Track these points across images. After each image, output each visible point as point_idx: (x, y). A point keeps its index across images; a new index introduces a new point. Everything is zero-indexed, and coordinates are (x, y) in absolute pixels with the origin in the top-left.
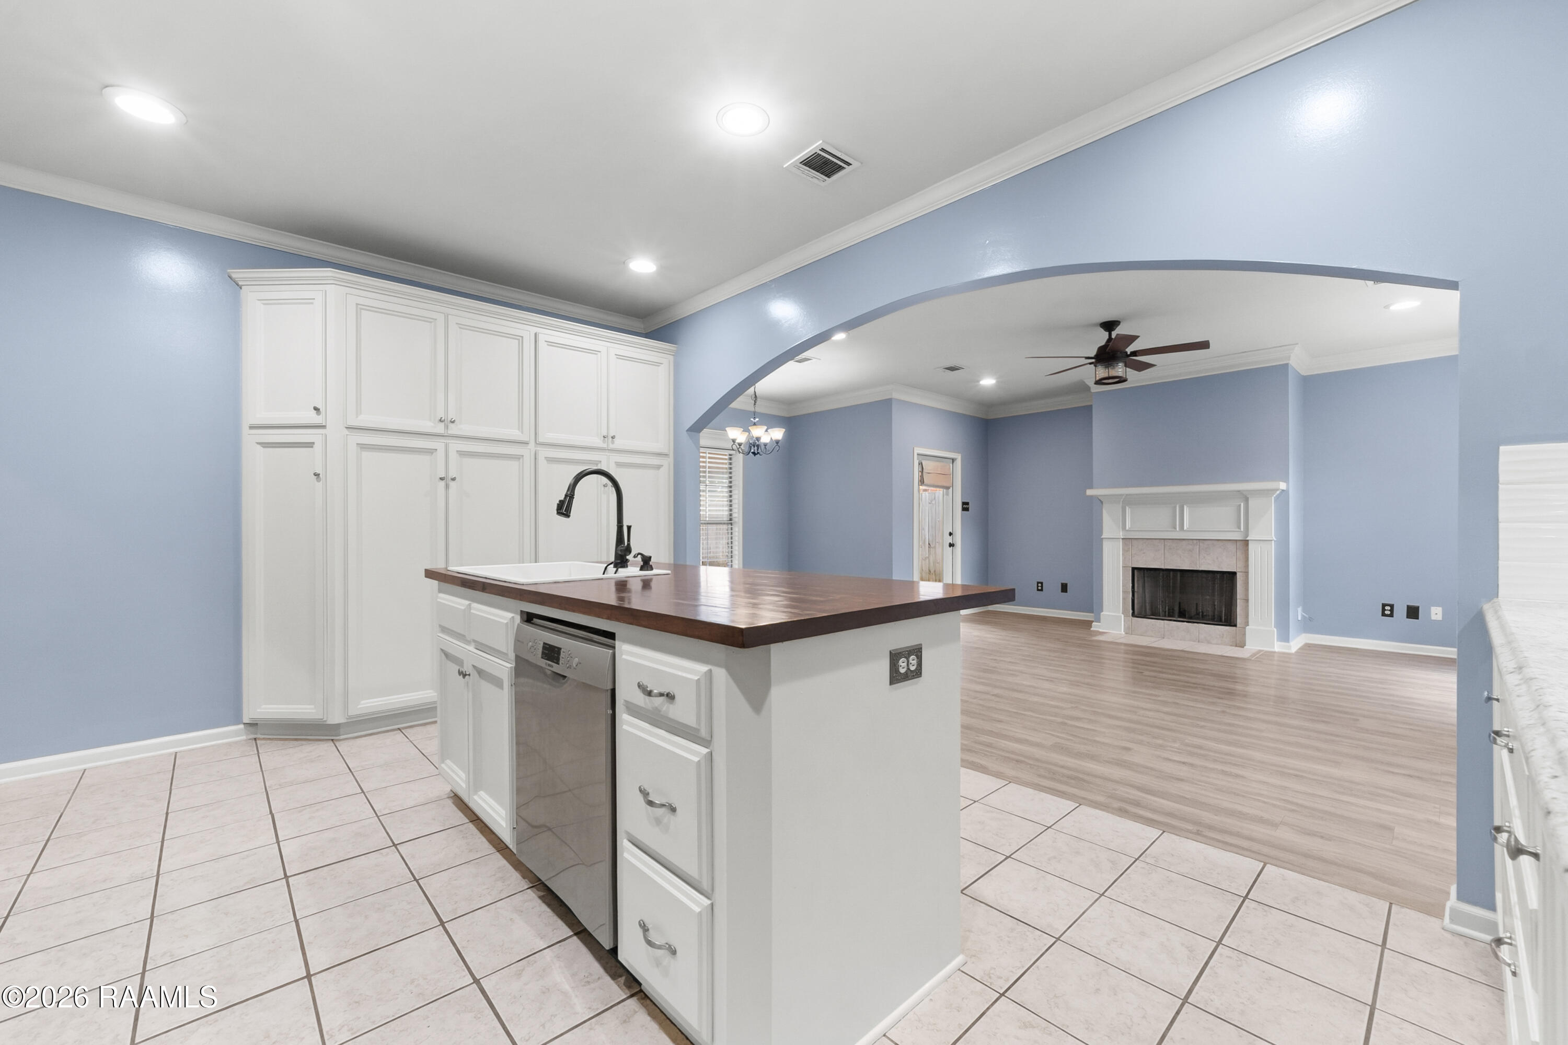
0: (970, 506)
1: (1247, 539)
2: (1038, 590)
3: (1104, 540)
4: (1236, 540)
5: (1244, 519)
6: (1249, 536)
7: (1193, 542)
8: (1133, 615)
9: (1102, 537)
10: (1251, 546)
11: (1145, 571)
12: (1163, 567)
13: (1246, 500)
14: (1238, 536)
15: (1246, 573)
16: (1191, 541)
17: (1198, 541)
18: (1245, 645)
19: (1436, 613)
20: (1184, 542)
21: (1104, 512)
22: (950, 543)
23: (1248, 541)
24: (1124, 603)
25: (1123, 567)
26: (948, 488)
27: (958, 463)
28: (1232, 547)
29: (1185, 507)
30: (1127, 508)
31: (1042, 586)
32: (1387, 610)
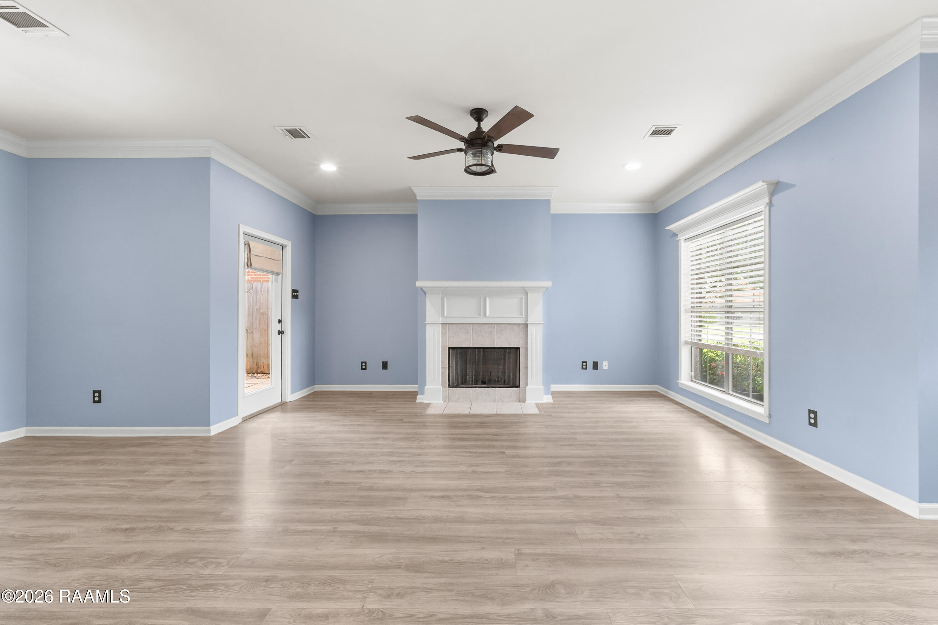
0: (300, 294)
1: (527, 323)
2: (362, 369)
3: (427, 325)
4: (520, 324)
5: (525, 310)
6: (528, 321)
7: (492, 326)
8: (450, 386)
9: (426, 323)
10: (530, 328)
11: (458, 349)
12: (471, 346)
13: (527, 294)
14: (521, 321)
15: (526, 348)
16: (491, 326)
17: (495, 325)
18: (526, 401)
19: (605, 365)
20: (486, 326)
21: (427, 300)
22: (279, 331)
23: (527, 324)
24: (443, 377)
25: (441, 347)
26: (277, 274)
27: (288, 251)
28: (517, 329)
29: (487, 298)
30: (445, 298)
31: (366, 366)
32: (584, 366)
